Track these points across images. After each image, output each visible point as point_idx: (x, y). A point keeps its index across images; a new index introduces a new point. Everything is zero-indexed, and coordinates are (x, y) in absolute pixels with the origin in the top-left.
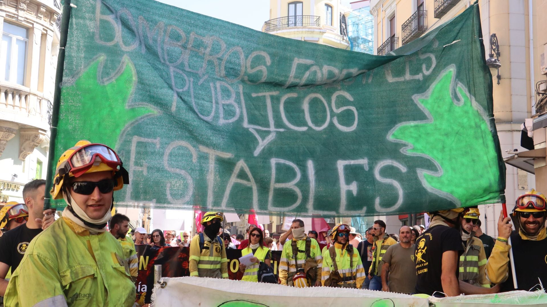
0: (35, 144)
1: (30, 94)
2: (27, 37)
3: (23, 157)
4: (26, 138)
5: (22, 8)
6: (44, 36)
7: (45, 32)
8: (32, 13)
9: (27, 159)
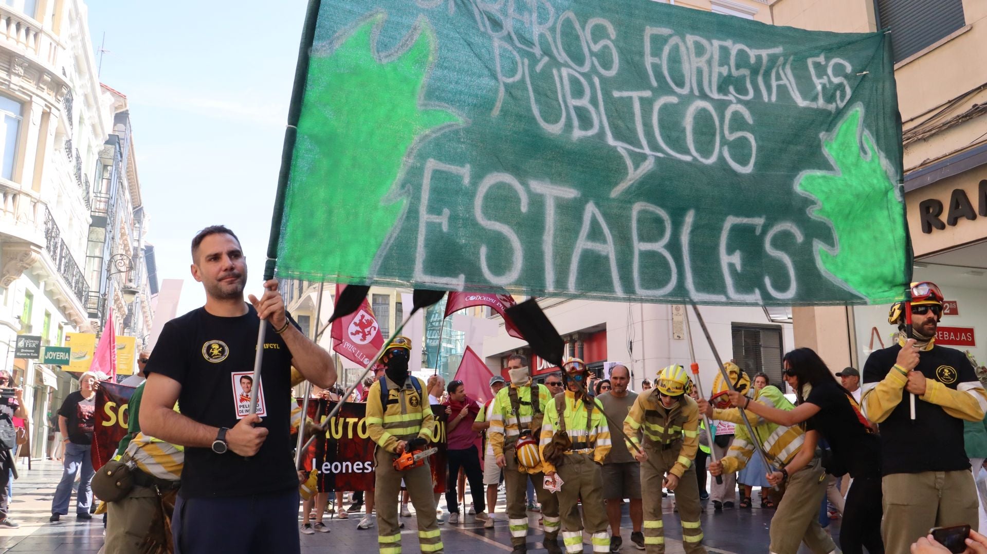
0: (25, 265)
1: (20, 192)
2: (22, 113)
3: (5, 284)
4: (12, 256)
5: (17, 72)
6: (46, 115)
7: (48, 110)
8: (32, 81)
9: (11, 286)
